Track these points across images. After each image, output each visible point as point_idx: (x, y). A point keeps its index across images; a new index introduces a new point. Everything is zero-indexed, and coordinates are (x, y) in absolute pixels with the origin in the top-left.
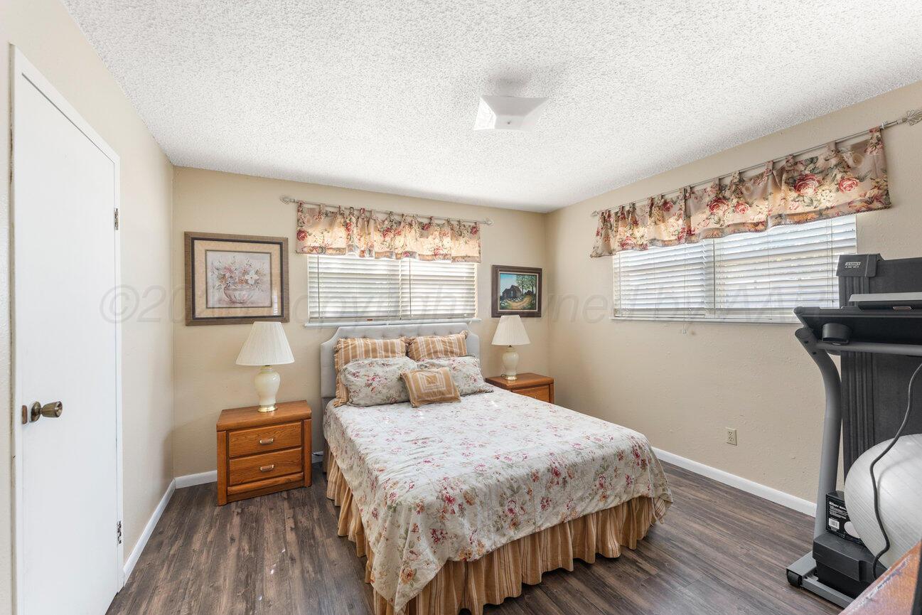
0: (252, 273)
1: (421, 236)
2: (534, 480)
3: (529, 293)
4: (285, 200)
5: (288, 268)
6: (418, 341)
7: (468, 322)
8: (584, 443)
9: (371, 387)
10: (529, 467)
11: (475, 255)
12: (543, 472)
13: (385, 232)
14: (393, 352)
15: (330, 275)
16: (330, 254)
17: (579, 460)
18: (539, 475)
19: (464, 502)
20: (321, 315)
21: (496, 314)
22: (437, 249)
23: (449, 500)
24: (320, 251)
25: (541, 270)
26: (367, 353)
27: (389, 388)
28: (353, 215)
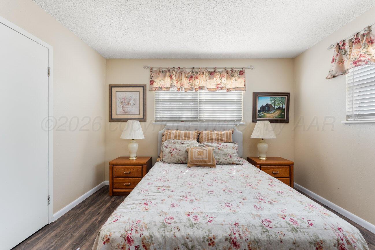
0: (132, 101)
1: (210, 78)
2: (210, 244)
3: (279, 108)
4: (145, 68)
5: (146, 97)
6: (204, 133)
7: (236, 125)
8: (277, 221)
9: (171, 154)
10: (209, 231)
11: (241, 87)
12: (221, 239)
13: (190, 78)
14: (189, 138)
15: (165, 101)
16: (164, 91)
17: (263, 237)
18: (216, 241)
19: (141, 245)
20: (160, 119)
21: (255, 121)
22: (218, 85)
23: (129, 240)
24: (159, 89)
25: (289, 94)
26: (175, 137)
27: (180, 156)
28: (174, 71)
